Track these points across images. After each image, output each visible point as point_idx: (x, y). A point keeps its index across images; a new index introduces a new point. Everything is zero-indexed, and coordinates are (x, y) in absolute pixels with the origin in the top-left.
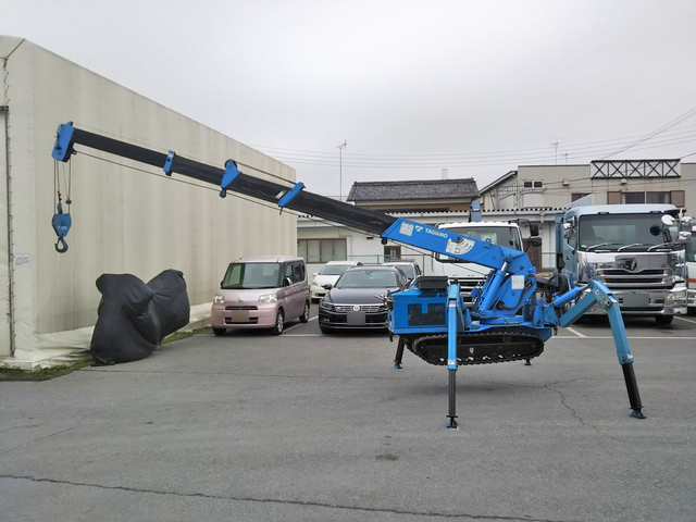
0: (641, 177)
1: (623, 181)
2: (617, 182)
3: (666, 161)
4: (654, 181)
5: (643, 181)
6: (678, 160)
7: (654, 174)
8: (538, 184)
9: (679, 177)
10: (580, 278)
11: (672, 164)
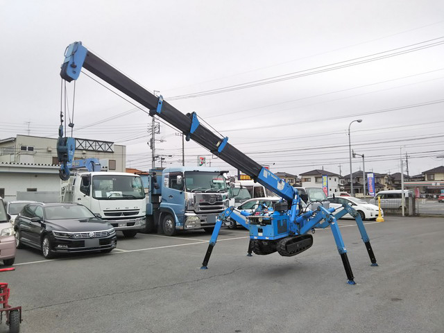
0: (94, 151)
1: (84, 152)
2: (80, 152)
3: (107, 142)
4: (101, 153)
5: (95, 153)
6: (113, 143)
7: (100, 149)
8: (31, 149)
9: (113, 152)
10: (186, 208)
11: (110, 145)
